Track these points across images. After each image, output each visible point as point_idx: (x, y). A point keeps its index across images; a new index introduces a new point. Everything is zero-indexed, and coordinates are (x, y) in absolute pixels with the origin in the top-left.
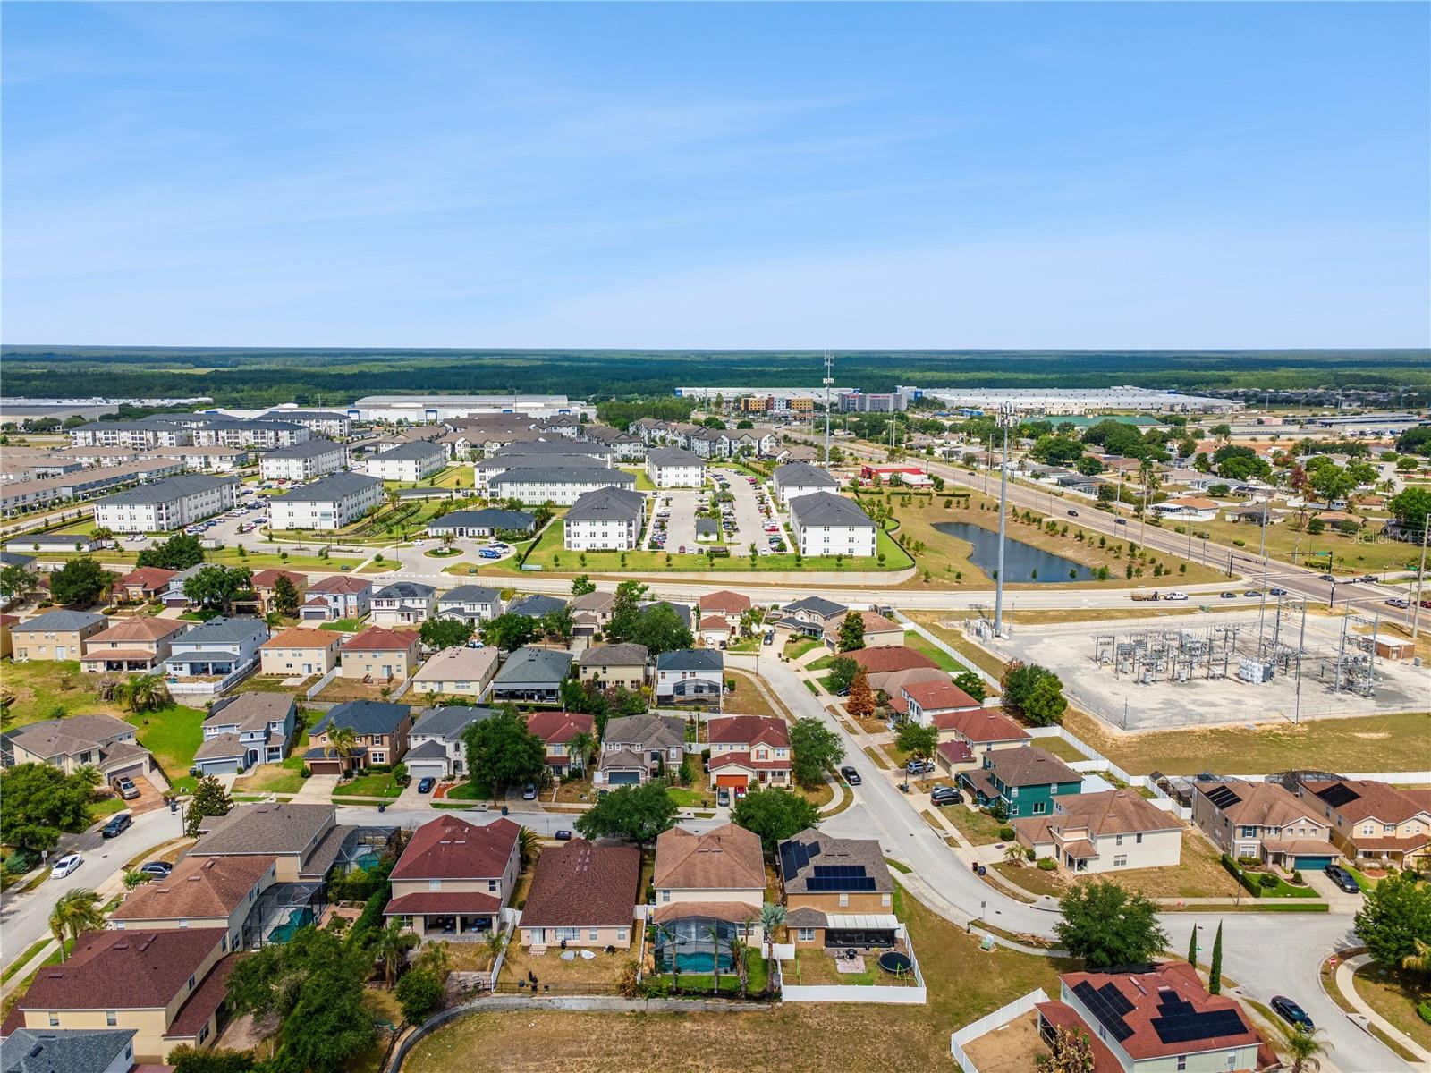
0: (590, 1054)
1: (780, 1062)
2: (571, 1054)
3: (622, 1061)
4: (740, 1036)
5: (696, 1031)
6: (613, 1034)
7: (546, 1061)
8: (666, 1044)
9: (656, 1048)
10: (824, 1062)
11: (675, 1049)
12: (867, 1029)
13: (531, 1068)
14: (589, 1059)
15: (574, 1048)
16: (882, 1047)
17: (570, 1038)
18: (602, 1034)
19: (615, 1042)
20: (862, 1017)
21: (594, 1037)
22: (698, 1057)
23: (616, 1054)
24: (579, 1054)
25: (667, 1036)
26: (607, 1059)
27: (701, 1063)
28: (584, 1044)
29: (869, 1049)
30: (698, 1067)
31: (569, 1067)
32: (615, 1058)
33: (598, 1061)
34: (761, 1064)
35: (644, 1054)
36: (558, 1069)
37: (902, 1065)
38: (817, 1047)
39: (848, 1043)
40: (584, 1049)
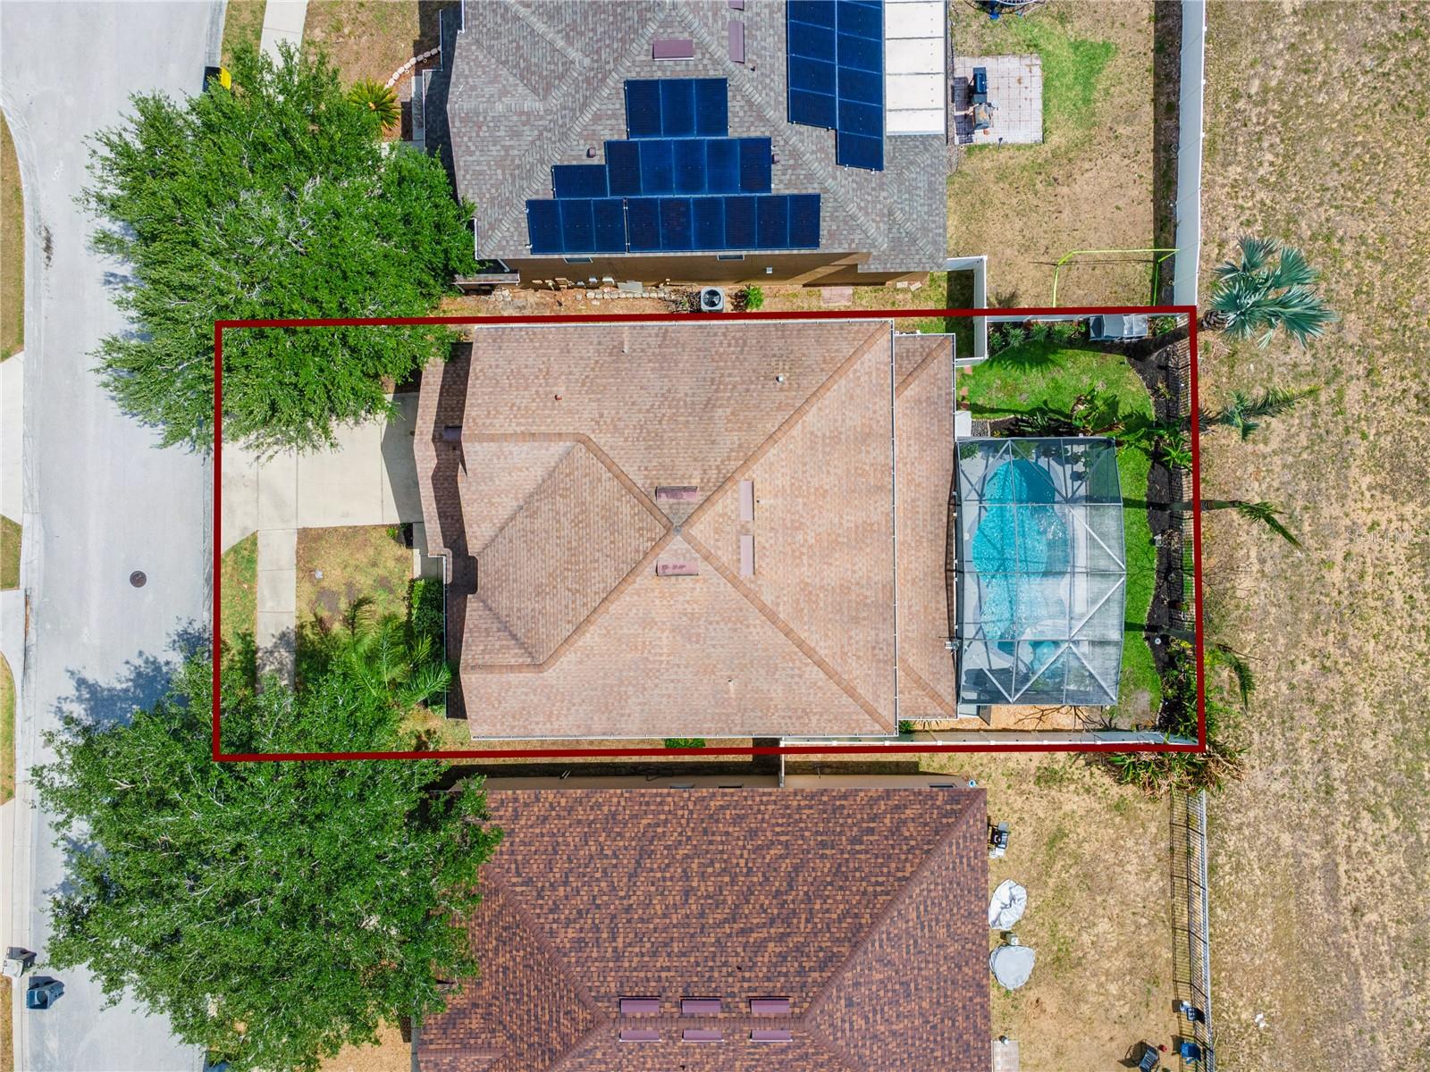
0: (1327, 841)
1: (1342, 342)
2: (1332, 893)
3: (1342, 752)
4: (1274, 444)
5: (1262, 561)
6: (1277, 787)
7: (1356, 953)
8: (1294, 643)
9: (1307, 668)
10: (1353, 226)
11: (1307, 616)
12: (1280, 89)
13: (1376, 988)
14: (1341, 841)
15: (1317, 885)
16: (1342, 59)
17: (1292, 905)
18: (1276, 817)
19: (1295, 778)
20: (1236, 96)
21: (1286, 840)
22: (1323, 554)
23: (1326, 772)
24: (1330, 869)
25: (1273, 641)
26: (1341, 794)
27: (1338, 547)
28: (1306, 863)
29: (1344, 97)
30: (1347, 556)
31: (1364, 891)
32: (1336, 774)
33: (1344, 815)
34: (1341, 393)
35: (1321, 698)
36: (1371, 917)
37: (1403, 17)
38: (1313, 238)
39: (1316, 152)
40: (1317, 858)
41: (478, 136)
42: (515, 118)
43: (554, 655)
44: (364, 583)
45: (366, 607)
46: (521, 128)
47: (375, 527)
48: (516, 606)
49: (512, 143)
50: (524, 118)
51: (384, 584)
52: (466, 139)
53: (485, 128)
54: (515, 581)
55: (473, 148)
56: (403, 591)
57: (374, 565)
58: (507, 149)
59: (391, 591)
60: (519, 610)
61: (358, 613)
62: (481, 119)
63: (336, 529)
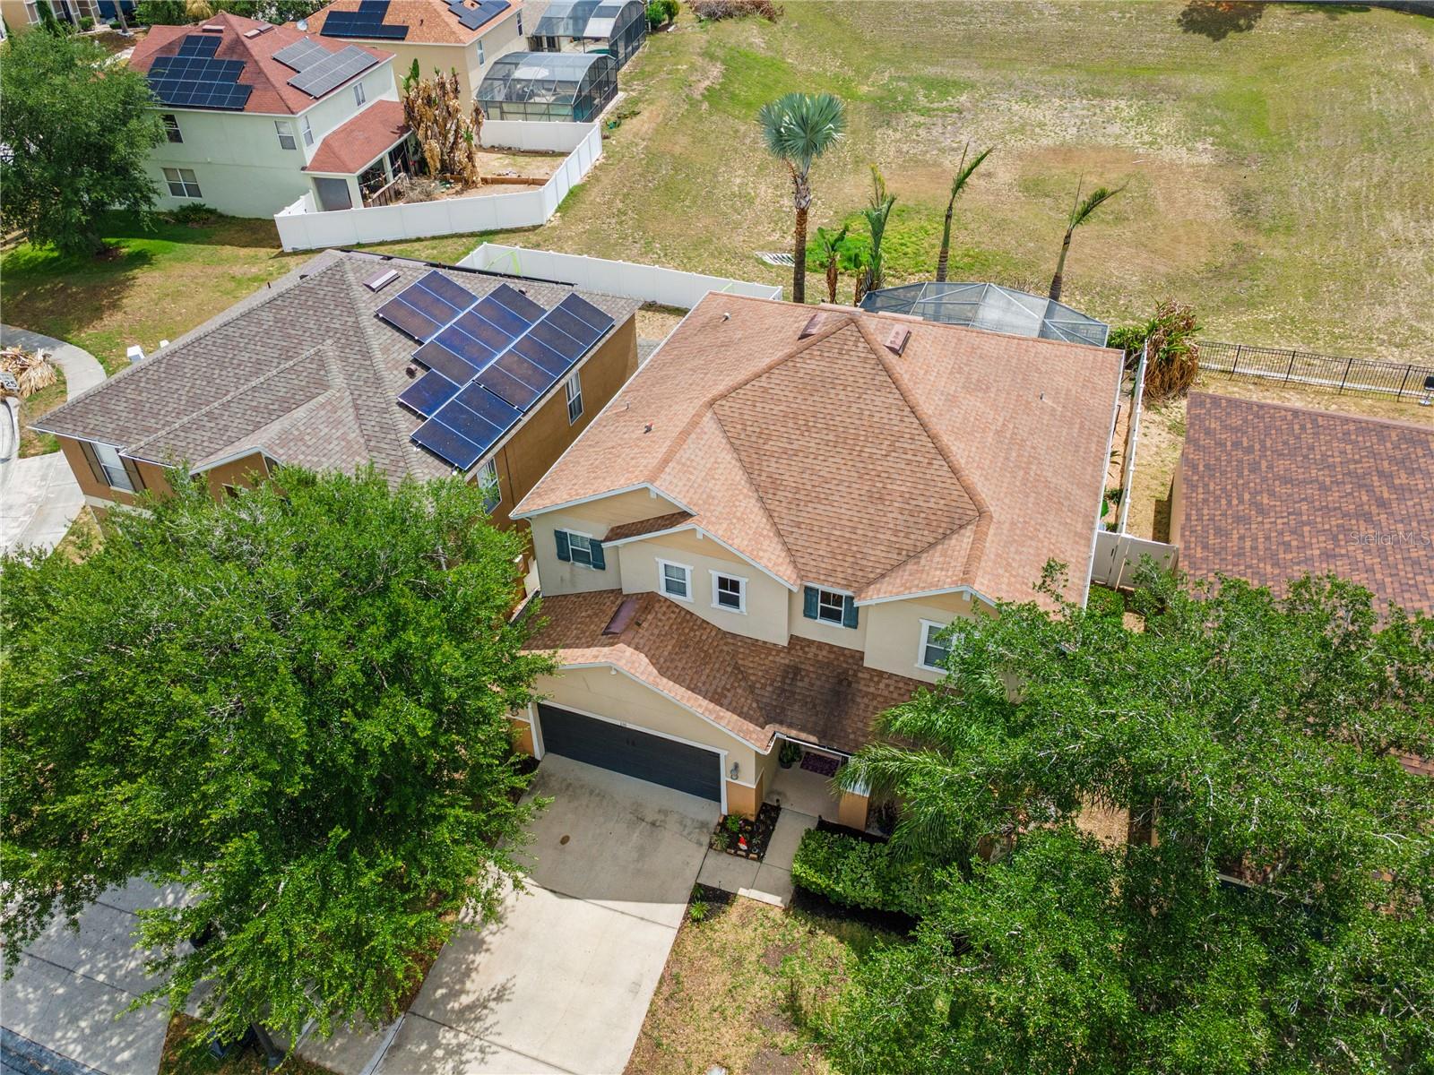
41: (309, 447)
42: (323, 413)
43: (969, 492)
44: (763, 990)
45: (805, 1002)
46: (336, 416)
47: (678, 944)
48: (888, 536)
49: (342, 431)
50: (329, 408)
51: (777, 956)
52: (301, 457)
53: (307, 438)
54: (854, 530)
55: (316, 459)
56: (799, 931)
57: (738, 962)
58: (343, 437)
59: (791, 948)
60: (896, 532)
61: (812, 1020)
62: (296, 433)
63: (652, 1013)
